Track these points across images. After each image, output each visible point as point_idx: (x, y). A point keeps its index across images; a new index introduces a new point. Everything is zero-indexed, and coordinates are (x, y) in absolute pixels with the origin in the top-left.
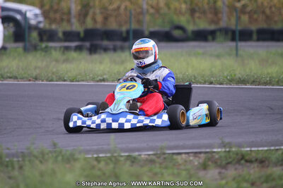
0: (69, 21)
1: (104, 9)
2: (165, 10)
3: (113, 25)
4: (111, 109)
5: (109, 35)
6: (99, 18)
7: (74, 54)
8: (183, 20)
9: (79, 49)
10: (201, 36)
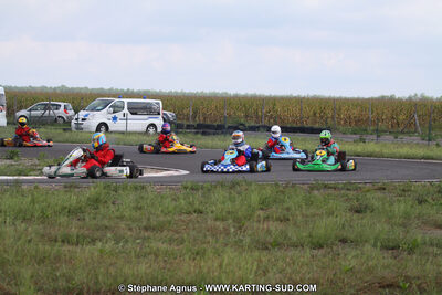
0: (188, 119)
1: (204, 114)
2: (233, 116)
3: (208, 122)
4: (223, 162)
5: (208, 127)
6: (202, 119)
7: (199, 136)
8: (242, 121)
9: (197, 133)
10: (253, 129)
